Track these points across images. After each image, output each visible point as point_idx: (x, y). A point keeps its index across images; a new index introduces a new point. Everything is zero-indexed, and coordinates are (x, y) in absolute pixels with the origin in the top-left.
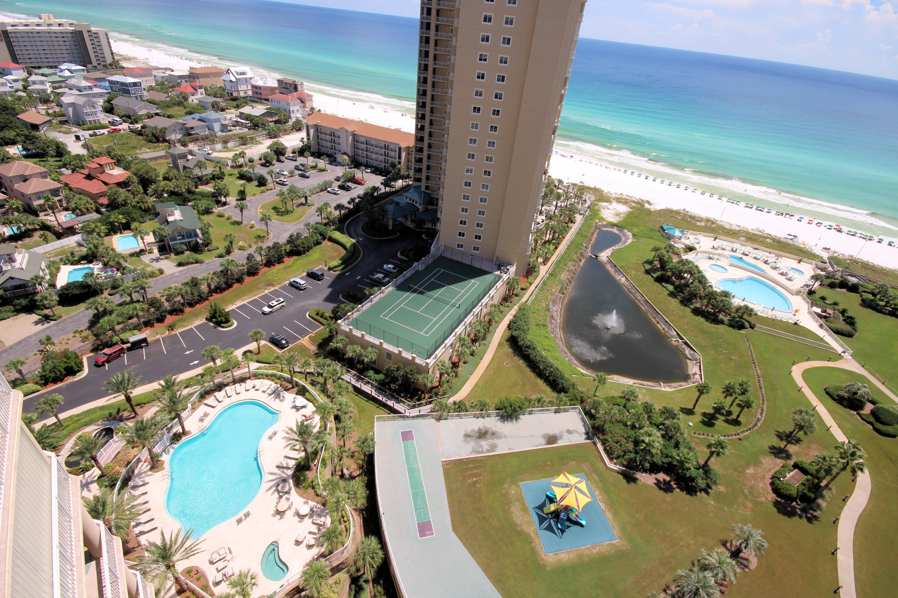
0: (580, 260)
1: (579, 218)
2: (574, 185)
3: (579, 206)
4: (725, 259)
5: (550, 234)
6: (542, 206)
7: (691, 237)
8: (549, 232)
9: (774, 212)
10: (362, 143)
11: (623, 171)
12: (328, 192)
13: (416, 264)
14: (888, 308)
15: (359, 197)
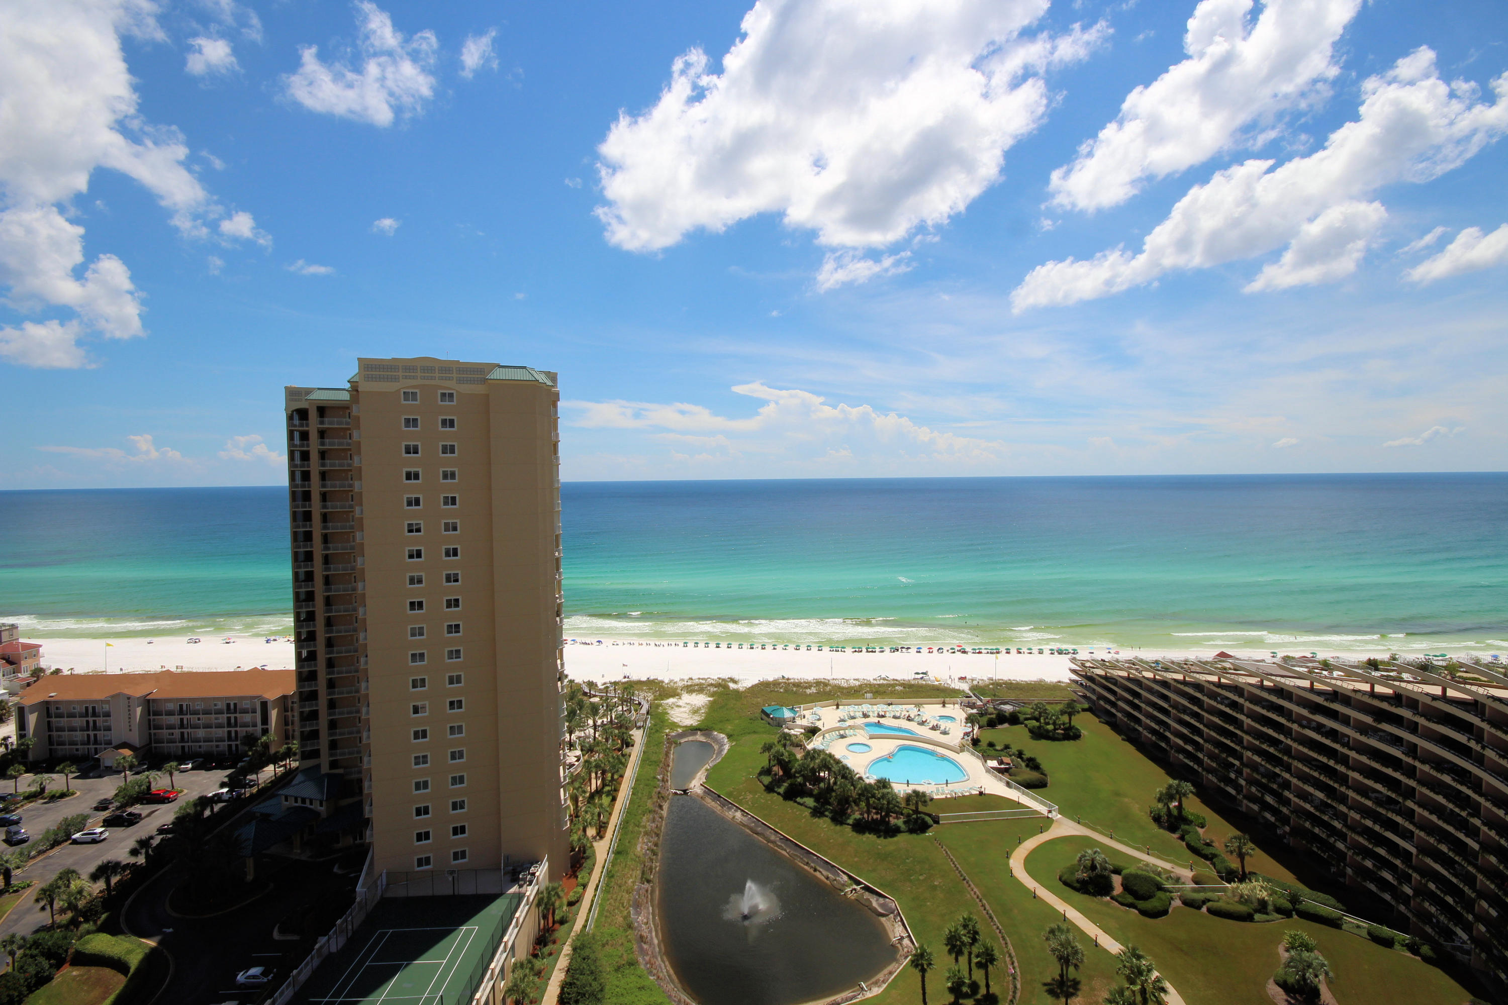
0: (661, 807)
1: (637, 735)
2: (615, 683)
3: (633, 716)
4: (861, 731)
5: (596, 778)
6: (571, 733)
7: (807, 713)
8: (593, 775)
9: (887, 650)
10: (170, 713)
11: (681, 644)
12: (75, 842)
13: (323, 940)
14: (1060, 731)
15: (161, 831)
